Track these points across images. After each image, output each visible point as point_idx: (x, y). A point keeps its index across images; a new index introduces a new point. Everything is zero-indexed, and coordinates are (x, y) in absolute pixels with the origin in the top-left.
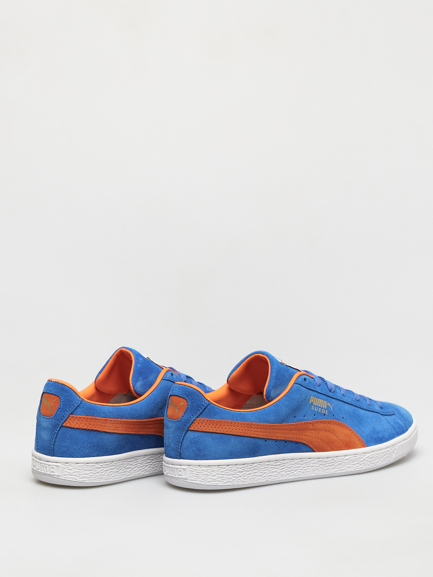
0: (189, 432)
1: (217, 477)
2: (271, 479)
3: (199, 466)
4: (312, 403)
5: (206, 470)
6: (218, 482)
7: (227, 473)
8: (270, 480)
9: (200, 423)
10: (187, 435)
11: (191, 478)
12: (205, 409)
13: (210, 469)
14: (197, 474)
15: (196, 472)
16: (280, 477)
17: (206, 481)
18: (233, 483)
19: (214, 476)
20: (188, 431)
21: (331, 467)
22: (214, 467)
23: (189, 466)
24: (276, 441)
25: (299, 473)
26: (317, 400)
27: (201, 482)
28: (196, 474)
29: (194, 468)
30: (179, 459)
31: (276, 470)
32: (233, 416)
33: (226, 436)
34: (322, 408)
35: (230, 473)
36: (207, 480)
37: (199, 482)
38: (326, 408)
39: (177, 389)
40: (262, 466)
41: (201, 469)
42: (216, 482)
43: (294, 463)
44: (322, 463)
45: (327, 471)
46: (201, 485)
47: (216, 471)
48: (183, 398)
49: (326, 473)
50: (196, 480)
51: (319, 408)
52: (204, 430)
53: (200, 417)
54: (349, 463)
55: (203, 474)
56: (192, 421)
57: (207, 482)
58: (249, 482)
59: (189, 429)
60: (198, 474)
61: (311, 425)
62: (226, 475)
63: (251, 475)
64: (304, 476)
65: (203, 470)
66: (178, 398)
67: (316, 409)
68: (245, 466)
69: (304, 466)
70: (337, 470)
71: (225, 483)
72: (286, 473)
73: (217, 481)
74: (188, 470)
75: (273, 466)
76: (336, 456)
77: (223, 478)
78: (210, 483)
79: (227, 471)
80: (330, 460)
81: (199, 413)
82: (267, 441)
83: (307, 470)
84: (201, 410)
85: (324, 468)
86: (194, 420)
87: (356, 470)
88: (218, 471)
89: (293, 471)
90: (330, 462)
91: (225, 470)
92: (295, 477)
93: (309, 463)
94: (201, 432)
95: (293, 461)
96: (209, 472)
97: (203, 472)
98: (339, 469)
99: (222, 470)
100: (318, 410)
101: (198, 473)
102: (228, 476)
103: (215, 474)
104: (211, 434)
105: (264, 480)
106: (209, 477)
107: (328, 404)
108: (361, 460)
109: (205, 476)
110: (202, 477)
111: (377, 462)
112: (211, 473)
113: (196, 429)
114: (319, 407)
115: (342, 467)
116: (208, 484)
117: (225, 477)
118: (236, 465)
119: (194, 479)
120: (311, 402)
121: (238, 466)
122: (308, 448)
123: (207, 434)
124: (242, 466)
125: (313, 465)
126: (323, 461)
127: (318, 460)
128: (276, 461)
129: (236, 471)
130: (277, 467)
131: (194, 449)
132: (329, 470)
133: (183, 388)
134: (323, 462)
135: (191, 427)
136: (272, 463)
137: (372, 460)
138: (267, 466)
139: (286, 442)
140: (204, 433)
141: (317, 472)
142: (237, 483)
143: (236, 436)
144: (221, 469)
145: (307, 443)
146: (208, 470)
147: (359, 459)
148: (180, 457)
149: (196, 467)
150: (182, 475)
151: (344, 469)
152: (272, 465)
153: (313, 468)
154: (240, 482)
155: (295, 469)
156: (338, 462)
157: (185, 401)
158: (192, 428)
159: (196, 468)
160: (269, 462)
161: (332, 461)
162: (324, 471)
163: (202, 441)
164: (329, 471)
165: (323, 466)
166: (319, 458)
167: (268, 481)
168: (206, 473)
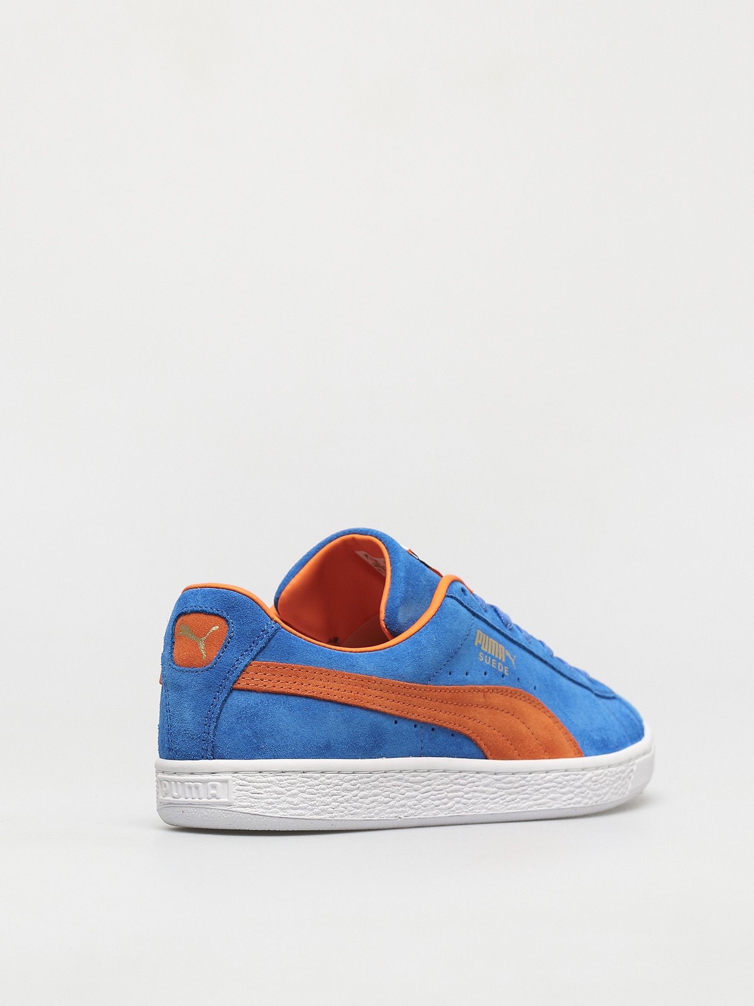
0: (235, 693)
1: (301, 799)
2: (405, 814)
3: (260, 772)
4: (480, 646)
5: (278, 782)
6: (303, 812)
7: (322, 791)
8: (402, 817)
9: (260, 672)
10: (229, 701)
11: (242, 802)
12: (269, 640)
13: (286, 780)
14: (256, 790)
15: (253, 786)
16: (422, 810)
17: (275, 807)
18: (333, 815)
19: (295, 795)
20: (233, 690)
21: (520, 796)
22: (294, 776)
23: (236, 775)
24: (416, 723)
25: (457, 806)
26: (487, 639)
27: (264, 811)
28: (252, 791)
29: (249, 779)
30: (210, 759)
31: (414, 793)
32: (329, 659)
33: (318, 703)
34: (498, 661)
35: (327, 791)
36: (278, 806)
37: (260, 811)
38: (504, 660)
39: (199, 597)
40: (389, 781)
41: (264, 779)
42: (299, 811)
43: (446, 780)
44: (502, 785)
45: (511, 805)
46: (265, 818)
47: (298, 784)
48: (217, 615)
49: (509, 809)
50: (253, 805)
51: (493, 660)
52: (269, 687)
53: (259, 657)
54: (555, 790)
55: (269, 791)
56: (241, 667)
57: (278, 810)
58: (363, 816)
59: (235, 686)
60: (259, 792)
61: (481, 694)
62: (320, 795)
63: (368, 801)
64: (467, 814)
65: (269, 782)
66: (203, 617)
67: (488, 661)
68: (357, 776)
69: (466, 789)
70: (532, 803)
71: (317, 814)
72: (432, 802)
73: (301, 808)
74: (234, 783)
75: (408, 784)
76: (530, 771)
77: (313, 803)
78: (286, 814)
79: (322, 786)
80: (519, 778)
81: (256, 649)
82: (399, 721)
83: (473, 800)
84: (261, 644)
85: (505, 796)
86: (246, 666)
87: (568, 806)
88: (303, 784)
89: (446, 800)
90: (516, 785)
91: (317, 782)
92: (449, 815)
93: (477, 783)
94: (264, 692)
95: (446, 777)
96: (282, 785)
97: (268, 787)
98: (535, 802)
99: (311, 783)
100: (491, 663)
101: (257, 788)
102: (323, 799)
103: (295, 791)
104: (285, 697)
105: (391, 815)
106: (283, 798)
107: (508, 654)
108: (578, 784)
109: (275, 796)
110: (268, 798)
111: (605, 794)
112: (287, 788)
113: (251, 685)
114: (493, 657)
115: (541, 799)
116: (281, 814)
117: (317, 799)
118: (339, 773)
119: (249, 804)
120: (478, 644)
121: (344, 775)
122: (474, 749)
123: (275, 697)
124: (350, 777)
125: (485, 789)
126: (504, 781)
127: (495, 777)
128: (415, 771)
129: (340, 787)
130: (416, 786)
131: (247, 732)
132: (517, 803)
133: (214, 593)
134: (504, 783)
135: (239, 682)
136: (407, 777)
137: (597, 787)
138: (398, 783)
139: (433, 729)
140: (269, 696)
141: (493, 806)
142: (341, 816)
143: (339, 705)
144: (310, 780)
145: (473, 736)
146: (281, 783)
147: (572, 782)
148: (213, 755)
149: (252, 776)
150: (218, 796)
151: (544, 804)
152: (407, 781)
153: (484, 796)
154: (346, 815)
155: (449, 794)
156: (533, 785)
157: (222, 622)
158: (242, 684)
159: (252, 778)
160: (400, 772)
161: (523, 782)
162: (506, 806)
163: (267, 714)
164: (515, 805)
165: (503, 793)
166: (495, 774)
167: (400, 818)
168: (277, 789)
